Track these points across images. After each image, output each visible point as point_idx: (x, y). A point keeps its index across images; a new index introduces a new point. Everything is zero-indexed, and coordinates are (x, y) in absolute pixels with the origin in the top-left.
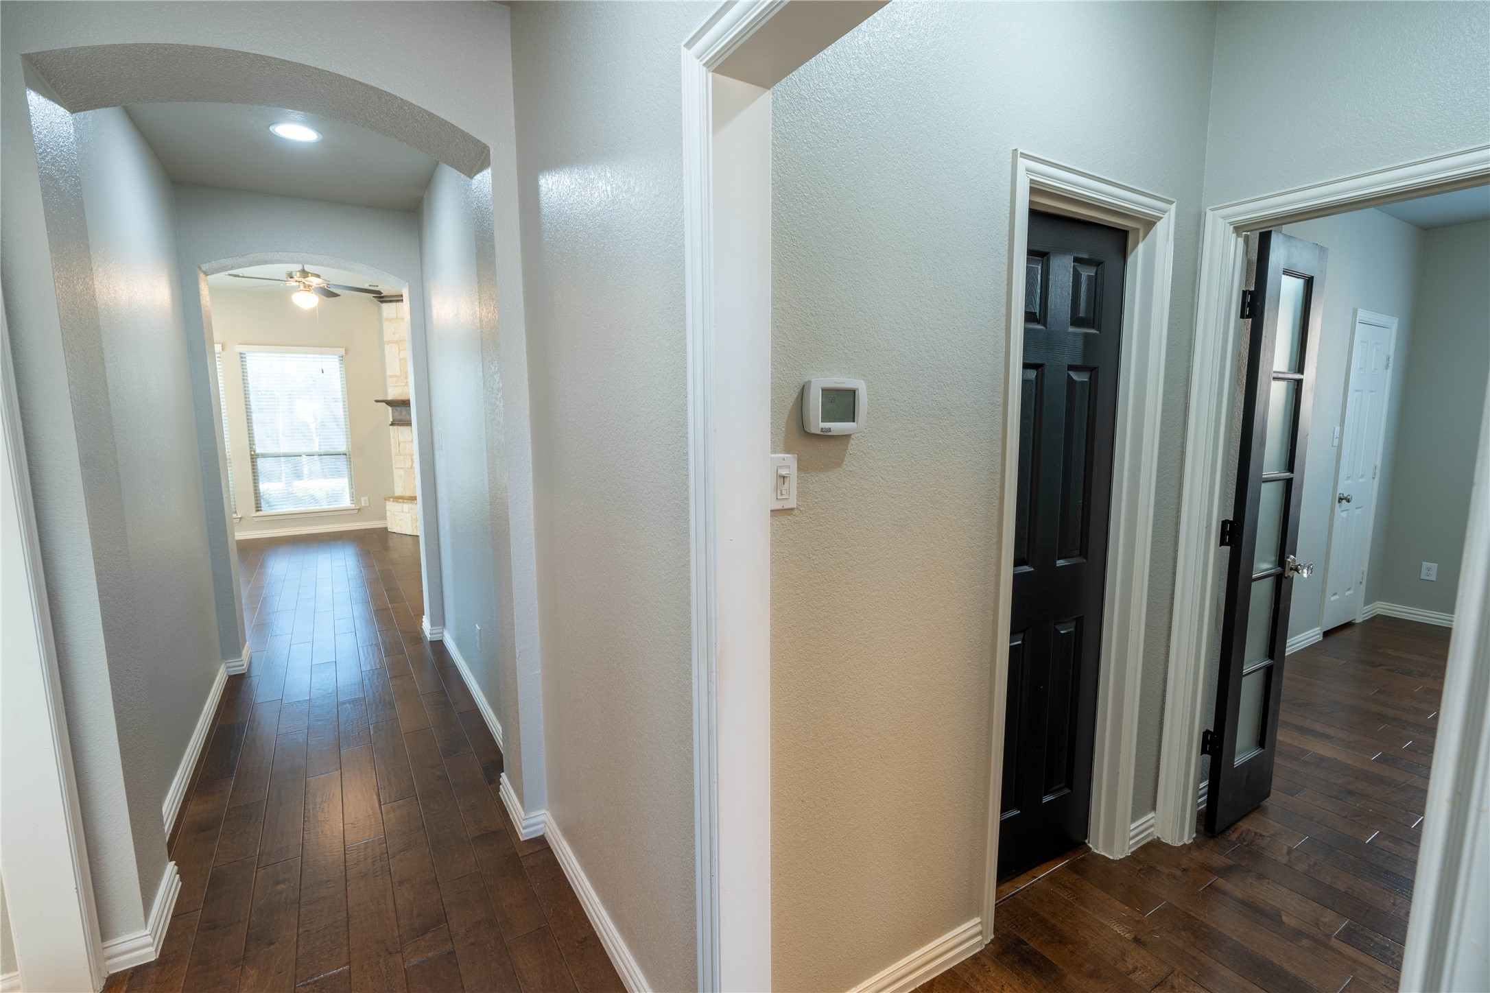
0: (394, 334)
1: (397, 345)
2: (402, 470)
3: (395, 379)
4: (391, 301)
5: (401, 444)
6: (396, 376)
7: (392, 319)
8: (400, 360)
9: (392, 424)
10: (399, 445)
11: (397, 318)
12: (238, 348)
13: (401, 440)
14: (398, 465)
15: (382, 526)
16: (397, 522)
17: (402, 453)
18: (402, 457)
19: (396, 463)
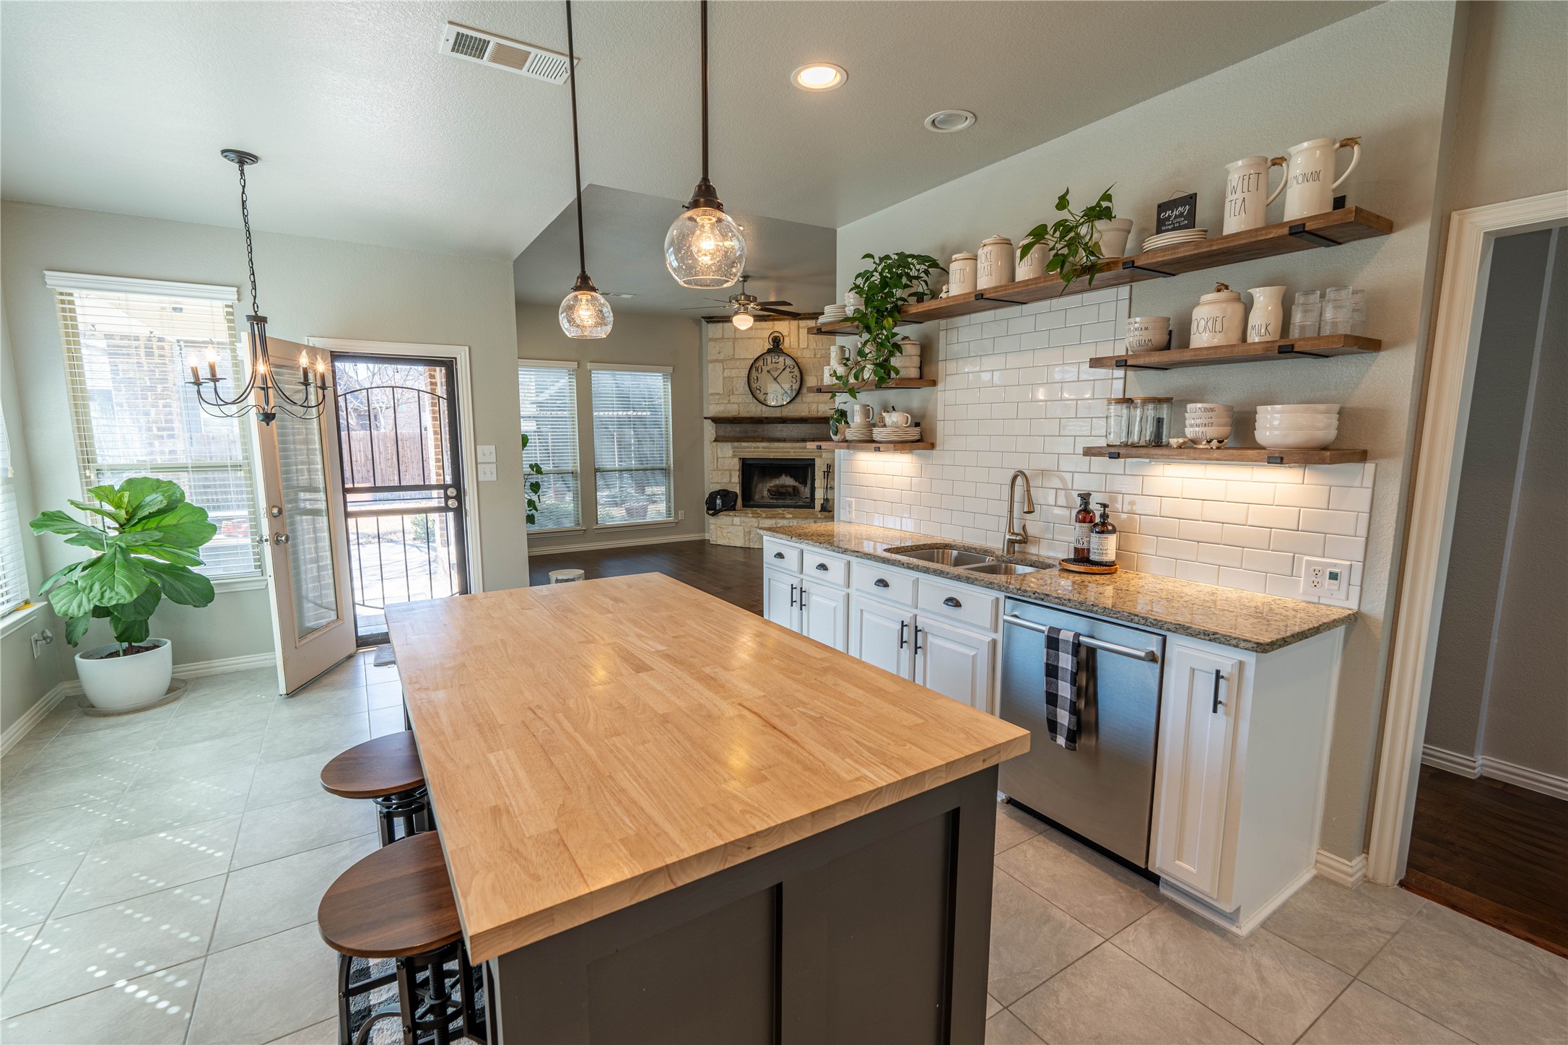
0: (719, 353)
1: (721, 364)
2: (718, 485)
3: (718, 397)
4: (718, 322)
5: (720, 460)
6: (718, 394)
7: (717, 339)
8: (724, 378)
9: (715, 441)
10: (717, 460)
11: (723, 338)
12: (589, 366)
13: (719, 456)
14: (715, 480)
15: (697, 538)
16: (725, 535)
17: (720, 468)
18: (720, 473)
19: (712, 478)
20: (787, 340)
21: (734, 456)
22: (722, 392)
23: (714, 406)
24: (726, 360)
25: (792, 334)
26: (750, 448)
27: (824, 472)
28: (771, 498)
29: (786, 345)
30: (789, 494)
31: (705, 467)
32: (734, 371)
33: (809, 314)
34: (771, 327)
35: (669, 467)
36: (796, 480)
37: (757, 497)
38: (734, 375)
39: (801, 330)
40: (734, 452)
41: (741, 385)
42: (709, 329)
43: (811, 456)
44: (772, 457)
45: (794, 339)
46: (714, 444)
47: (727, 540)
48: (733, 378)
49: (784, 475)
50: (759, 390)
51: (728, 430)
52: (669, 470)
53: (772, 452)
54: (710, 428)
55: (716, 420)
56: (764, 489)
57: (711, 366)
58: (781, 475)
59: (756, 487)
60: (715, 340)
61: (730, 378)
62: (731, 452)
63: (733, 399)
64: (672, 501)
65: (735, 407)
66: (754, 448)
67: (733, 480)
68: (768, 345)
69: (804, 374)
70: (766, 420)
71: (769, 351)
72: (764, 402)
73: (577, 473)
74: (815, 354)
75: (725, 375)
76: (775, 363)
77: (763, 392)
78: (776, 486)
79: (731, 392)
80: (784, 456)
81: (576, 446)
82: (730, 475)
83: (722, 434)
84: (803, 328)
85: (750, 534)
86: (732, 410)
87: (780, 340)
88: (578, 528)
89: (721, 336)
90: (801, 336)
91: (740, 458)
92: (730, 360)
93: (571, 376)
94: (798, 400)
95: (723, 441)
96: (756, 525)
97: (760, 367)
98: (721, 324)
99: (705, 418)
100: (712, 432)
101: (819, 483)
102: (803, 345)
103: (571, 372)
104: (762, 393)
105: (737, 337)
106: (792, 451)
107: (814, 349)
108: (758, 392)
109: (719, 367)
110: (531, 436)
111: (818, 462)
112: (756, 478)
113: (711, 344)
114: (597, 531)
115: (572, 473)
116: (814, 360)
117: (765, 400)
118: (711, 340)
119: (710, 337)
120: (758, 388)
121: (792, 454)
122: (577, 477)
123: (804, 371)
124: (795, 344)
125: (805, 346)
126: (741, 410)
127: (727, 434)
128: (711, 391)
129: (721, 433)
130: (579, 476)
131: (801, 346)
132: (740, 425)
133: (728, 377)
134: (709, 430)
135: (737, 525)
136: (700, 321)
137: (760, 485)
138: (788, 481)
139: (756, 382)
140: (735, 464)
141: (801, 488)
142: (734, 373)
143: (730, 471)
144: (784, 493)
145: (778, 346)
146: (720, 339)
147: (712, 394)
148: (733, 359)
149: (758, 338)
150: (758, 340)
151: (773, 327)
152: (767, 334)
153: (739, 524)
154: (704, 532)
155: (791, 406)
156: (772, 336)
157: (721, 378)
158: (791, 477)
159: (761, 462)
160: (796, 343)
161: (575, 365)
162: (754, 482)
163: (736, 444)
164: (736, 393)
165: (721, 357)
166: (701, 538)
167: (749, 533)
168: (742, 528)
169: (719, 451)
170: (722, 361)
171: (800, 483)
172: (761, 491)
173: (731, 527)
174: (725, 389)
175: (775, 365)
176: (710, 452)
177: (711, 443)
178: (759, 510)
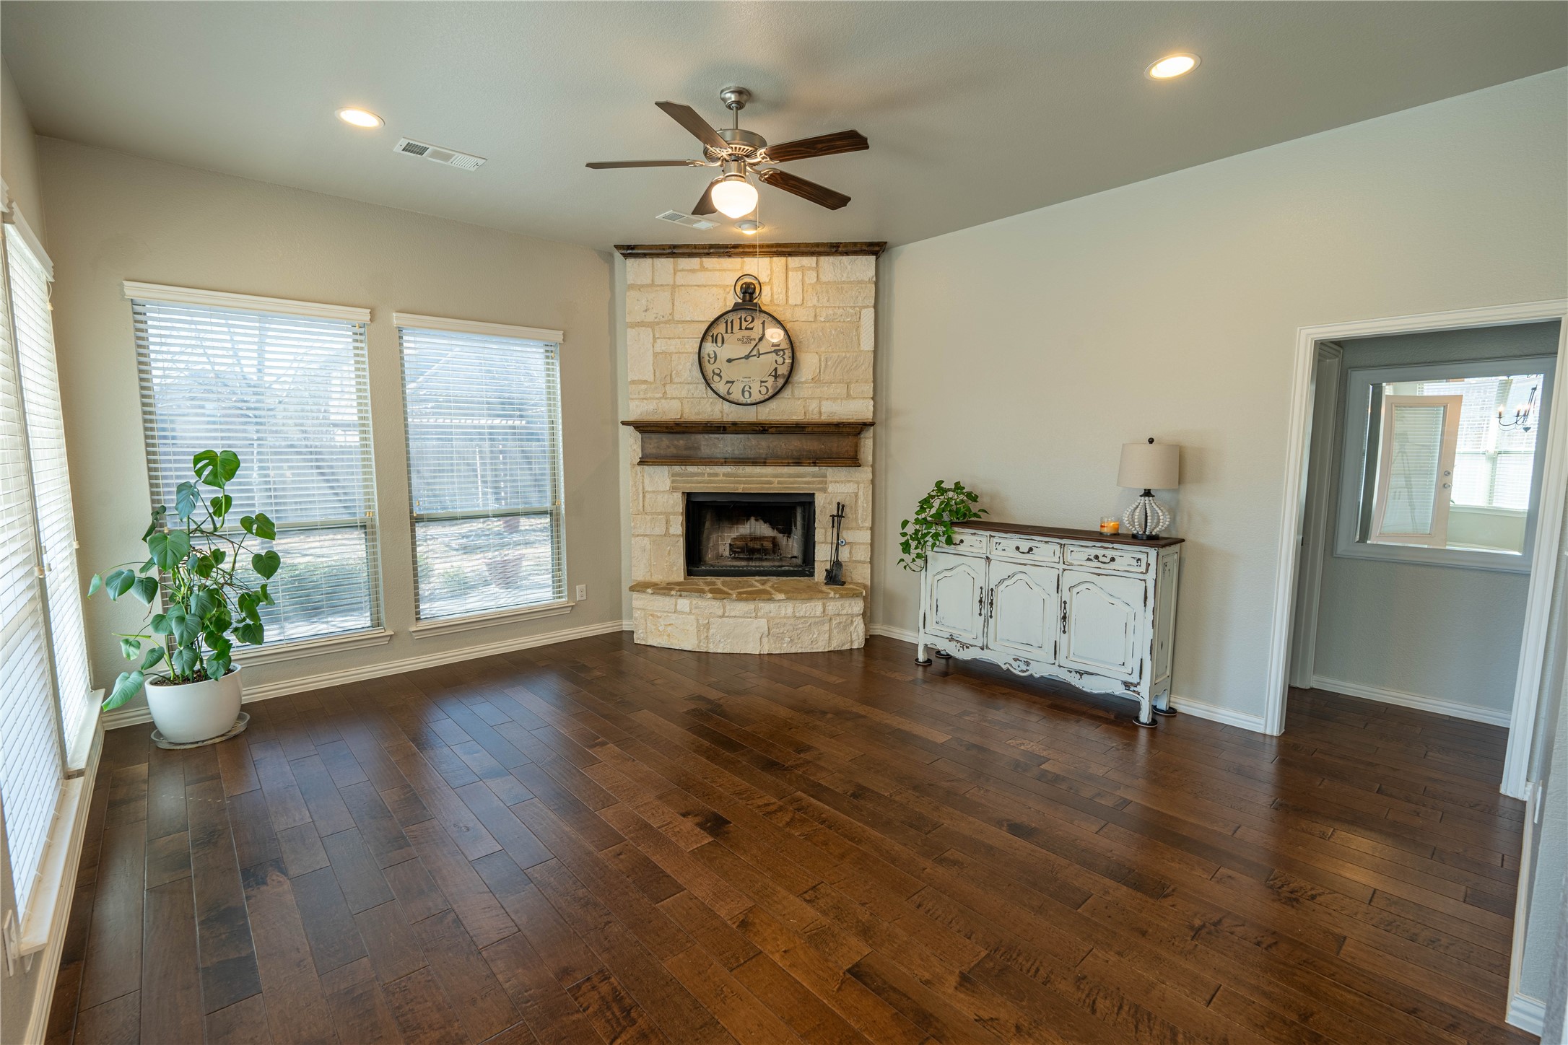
0: (646, 311)
1: (650, 330)
2: (646, 539)
3: (644, 387)
4: (645, 255)
5: (648, 496)
6: (645, 382)
7: (643, 286)
8: (655, 355)
9: (641, 463)
10: (644, 497)
11: (652, 285)
12: (396, 319)
13: (648, 488)
14: (641, 531)
15: (610, 630)
16: (661, 629)
17: (648, 509)
18: (649, 518)
19: (635, 528)
20: (766, 290)
21: (674, 489)
22: (651, 379)
23: (637, 402)
24: (658, 323)
25: (775, 281)
26: (703, 474)
27: (833, 516)
28: (734, 558)
29: (765, 298)
30: (765, 551)
31: (622, 508)
32: (673, 342)
33: (807, 245)
34: (738, 266)
35: (558, 508)
36: (773, 526)
37: (709, 556)
38: (672, 349)
39: (790, 273)
40: (673, 482)
41: (687, 369)
42: (628, 269)
43: (810, 489)
44: (740, 491)
45: (778, 287)
46: (639, 468)
47: (665, 637)
48: (670, 354)
49: (753, 519)
50: (719, 375)
51: (664, 443)
52: (558, 514)
53: (740, 483)
54: (632, 441)
55: (643, 427)
56: (722, 541)
57: (631, 333)
58: (748, 519)
59: (708, 539)
60: (640, 287)
61: (666, 354)
62: (668, 482)
63: (672, 390)
64: (564, 567)
65: (676, 405)
66: (710, 475)
67: (672, 531)
68: (732, 299)
69: (797, 350)
70: (734, 428)
71: (737, 308)
72: (727, 397)
73: (373, 527)
74: (815, 316)
75: (658, 349)
76: (746, 329)
77: (725, 379)
78: (742, 538)
79: (669, 379)
80: (762, 488)
81: (371, 473)
82: (667, 522)
83: (654, 451)
84: (796, 269)
85: (708, 629)
86: (670, 410)
87: (754, 292)
88: (379, 632)
89: (649, 282)
90: (791, 285)
91: (683, 493)
92: (667, 322)
93: (358, 337)
94: (787, 393)
95: (654, 464)
96: (721, 614)
97: (720, 336)
98: (648, 261)
99: (624, 423)
100: (635, 447)
101: (822, 534)
102: (795, 299)
103: (357, 330)
104: (724, 381)
105: (677, 283)
106: (776, 480)
107: (814, 306)
108: (717, 378)
109: (646, 335)
110: (245, 454)
111: (820, 500)
112: (708, 525)
113: (632, 294)
114: (416, 636)
115: (364, 527)
116: (814, 326)
117: (729, 393)
118: (632, 287)
119: (629, 283)
120: (717, 371)
121: (775, 485)
122: (373, 533)
123: (796, 344)
124: (780, 298)
125: (799, 302)
126: (687, 410)
127: (662, 452)
128: (631, 377)
129: (651, 449)
130: (378, 530)
131: (791, 301)
132: (685, 436)
133: (664, 353)
134: (630, 443)
135: (683, 613)
136: (611, 255)
137: (714, 536)
138: (762, 529)
139: (712, 361)
140: (676, 504)
141: (782, 539)
142: (673, 346)
143: (667, 515)
144: (758, 551)
145: (751, 300)
146: (647, 286)
147: (633, 382)
148: (671, 321)
149: (716, 286)
150: (714, 289)
151: (742, 267)
152: (730, 279)
153: (688, 610)
154: (620, 618)
155: (773, 405)
156: (740, 283)
157: (651, 352)
158: (765, 522)
159: (719, 499)
160: (782, 296)
161: (364, 315)
162: (706, 532)
163: (677, 468)
164: (676, 380)
165: (650, 318)
166: (616, 629)
167: (708, 626)
168: (693, 617)
169: (647, 482)
170: (651, 325)
171: (780, 532)
172: (716, 546)
173: (674, 616)
174: (657, 374)
175: (747, 333)
176: (631, 483)
177: (633, 466)
178: (719, 581)
